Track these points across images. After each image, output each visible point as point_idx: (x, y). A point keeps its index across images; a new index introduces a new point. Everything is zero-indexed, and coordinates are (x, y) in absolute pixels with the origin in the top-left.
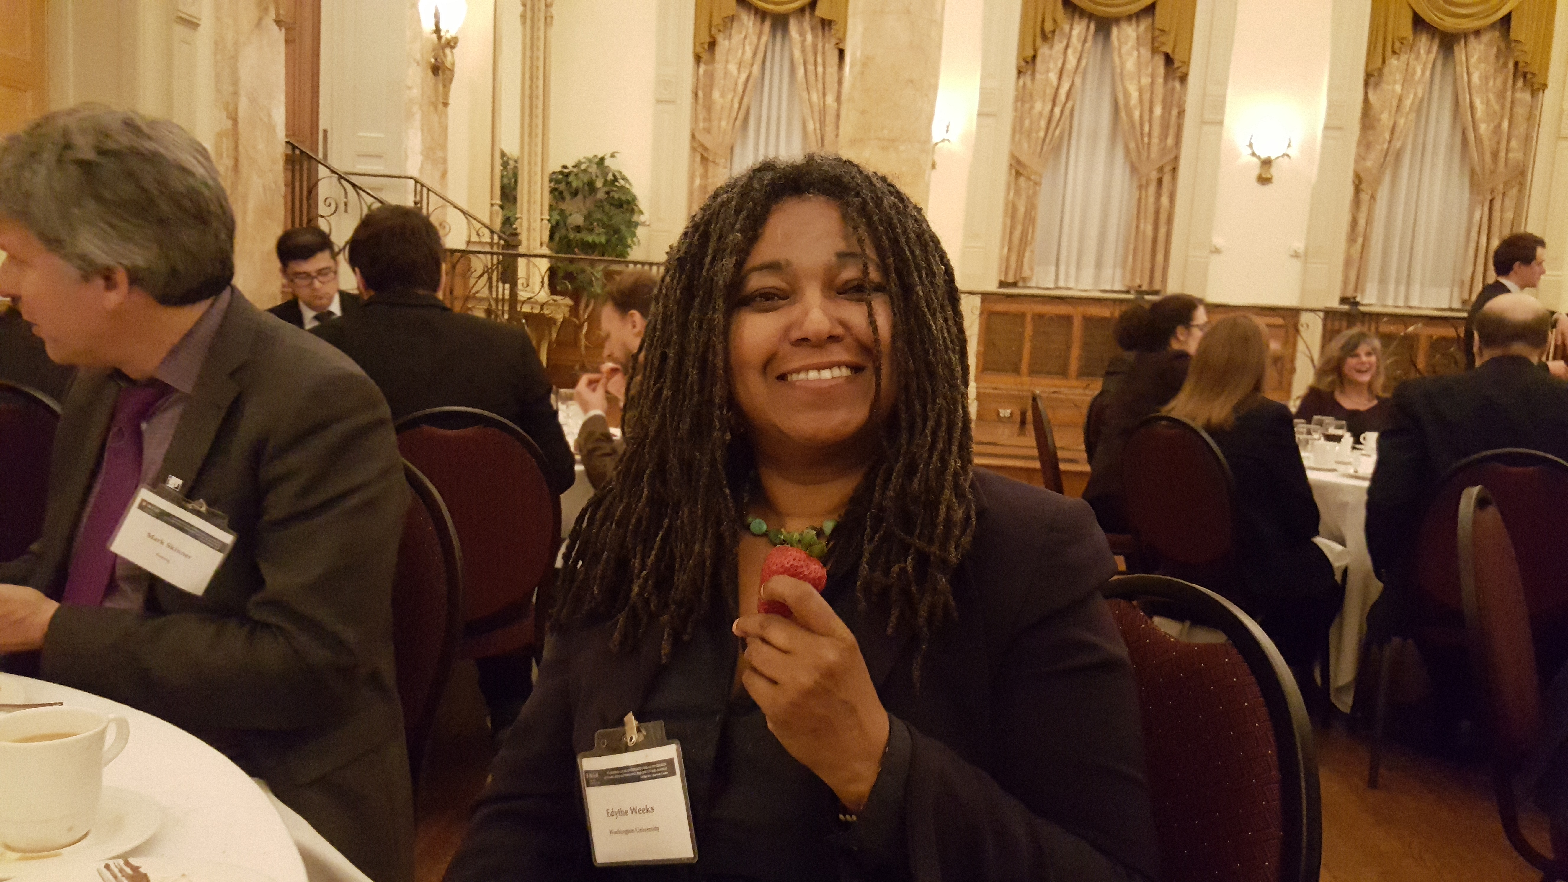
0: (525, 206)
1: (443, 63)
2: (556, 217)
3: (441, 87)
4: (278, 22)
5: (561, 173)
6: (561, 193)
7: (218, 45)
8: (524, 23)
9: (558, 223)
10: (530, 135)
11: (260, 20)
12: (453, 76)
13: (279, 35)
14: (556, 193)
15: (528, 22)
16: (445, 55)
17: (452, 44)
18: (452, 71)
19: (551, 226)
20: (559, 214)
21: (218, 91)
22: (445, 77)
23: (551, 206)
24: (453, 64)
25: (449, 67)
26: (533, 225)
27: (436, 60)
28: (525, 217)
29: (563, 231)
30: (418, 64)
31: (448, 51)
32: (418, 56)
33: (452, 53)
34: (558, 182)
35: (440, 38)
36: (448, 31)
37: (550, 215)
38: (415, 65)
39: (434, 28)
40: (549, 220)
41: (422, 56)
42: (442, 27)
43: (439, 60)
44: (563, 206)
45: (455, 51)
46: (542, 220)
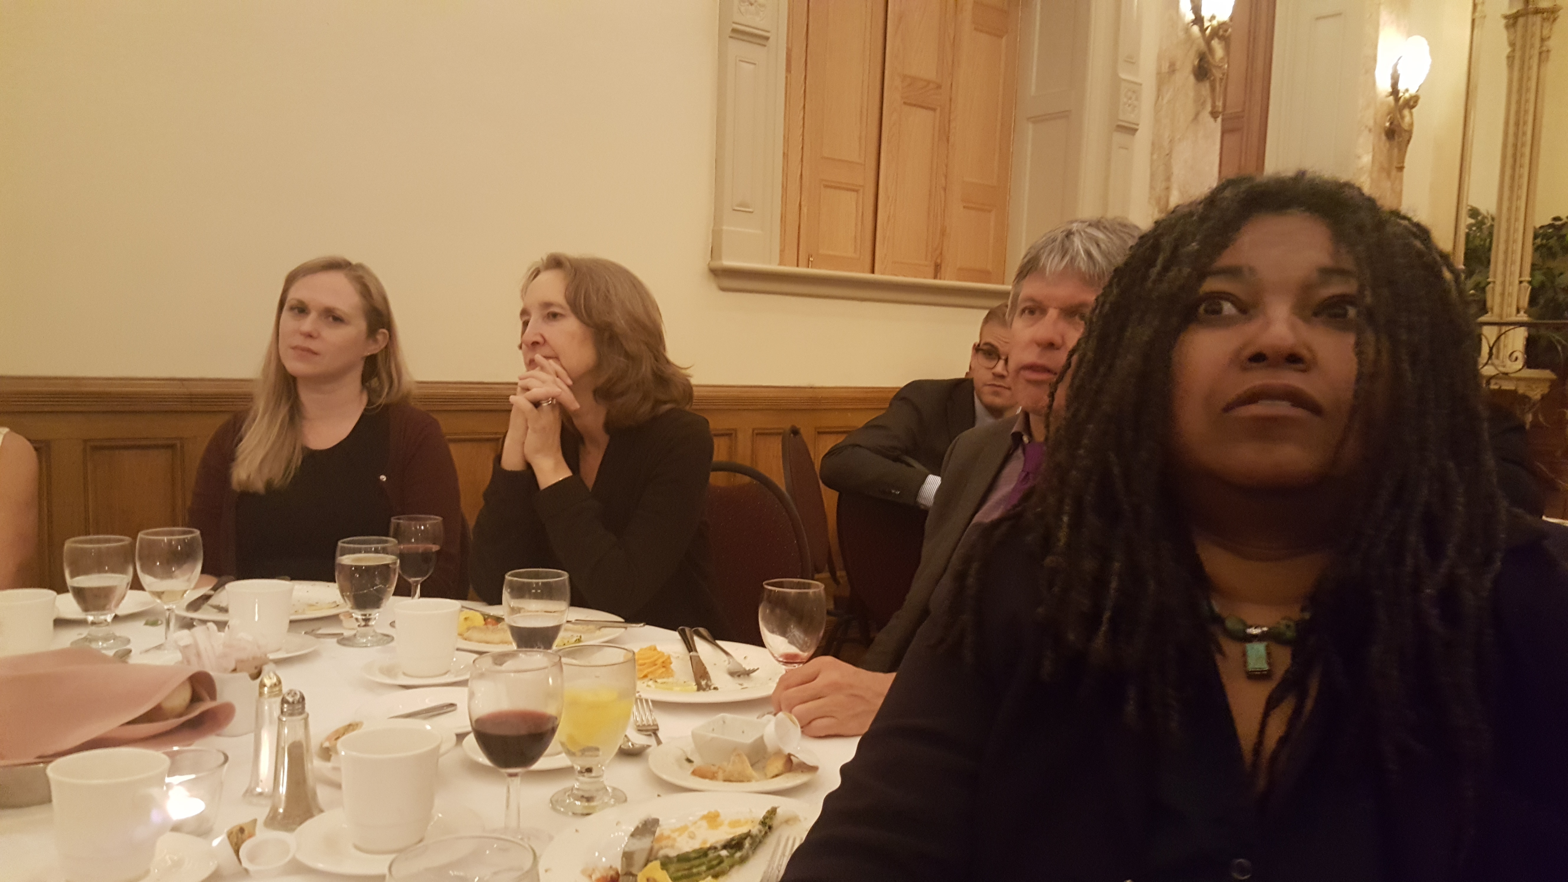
0: (1500, 268)
1: (1399, 125)
2: (1539, 277)
3: (1396, 151)
4: (1214, 114)
5: (1550, 226)
6: (1550, 248)
7: (1155, 146)
8: (1510, 66)
9: (1542, 285)
10: (1512, 188)
11: (1197, 115)
12: (1410, 137)
13: (1215, 127)
14: (1544, 250)
15: (1517, 62)
16: (1403, 117)
17: (1412, 103)
18: (1410, 133)
19: (1532, 290)
20: (1545, 274)
21: (1152, 188)
22: (1401, 139)
23: (1533, 265)
24: (1411, 125)
25: (1406, 128)
26: (1509, 289)
27: (1391, 124)
28: (1499, 281)
29: (1550, 294)
30: (1370, 130)
31: (1406, 112)
32: (1371, 123)
33: (1411, 114)
34: (1545, 236)
35: (1397, 99)
36: (1407, 90)
37: (1532, 275)
38: (1366, 132)
39: (1390, 90)
40: (1530, 282)
41: (1375, 122)
42: (1401, 87)
43: (1395, 123)
44: (1552, 264)
45: (1414, 110)
46: (1521, 282)
